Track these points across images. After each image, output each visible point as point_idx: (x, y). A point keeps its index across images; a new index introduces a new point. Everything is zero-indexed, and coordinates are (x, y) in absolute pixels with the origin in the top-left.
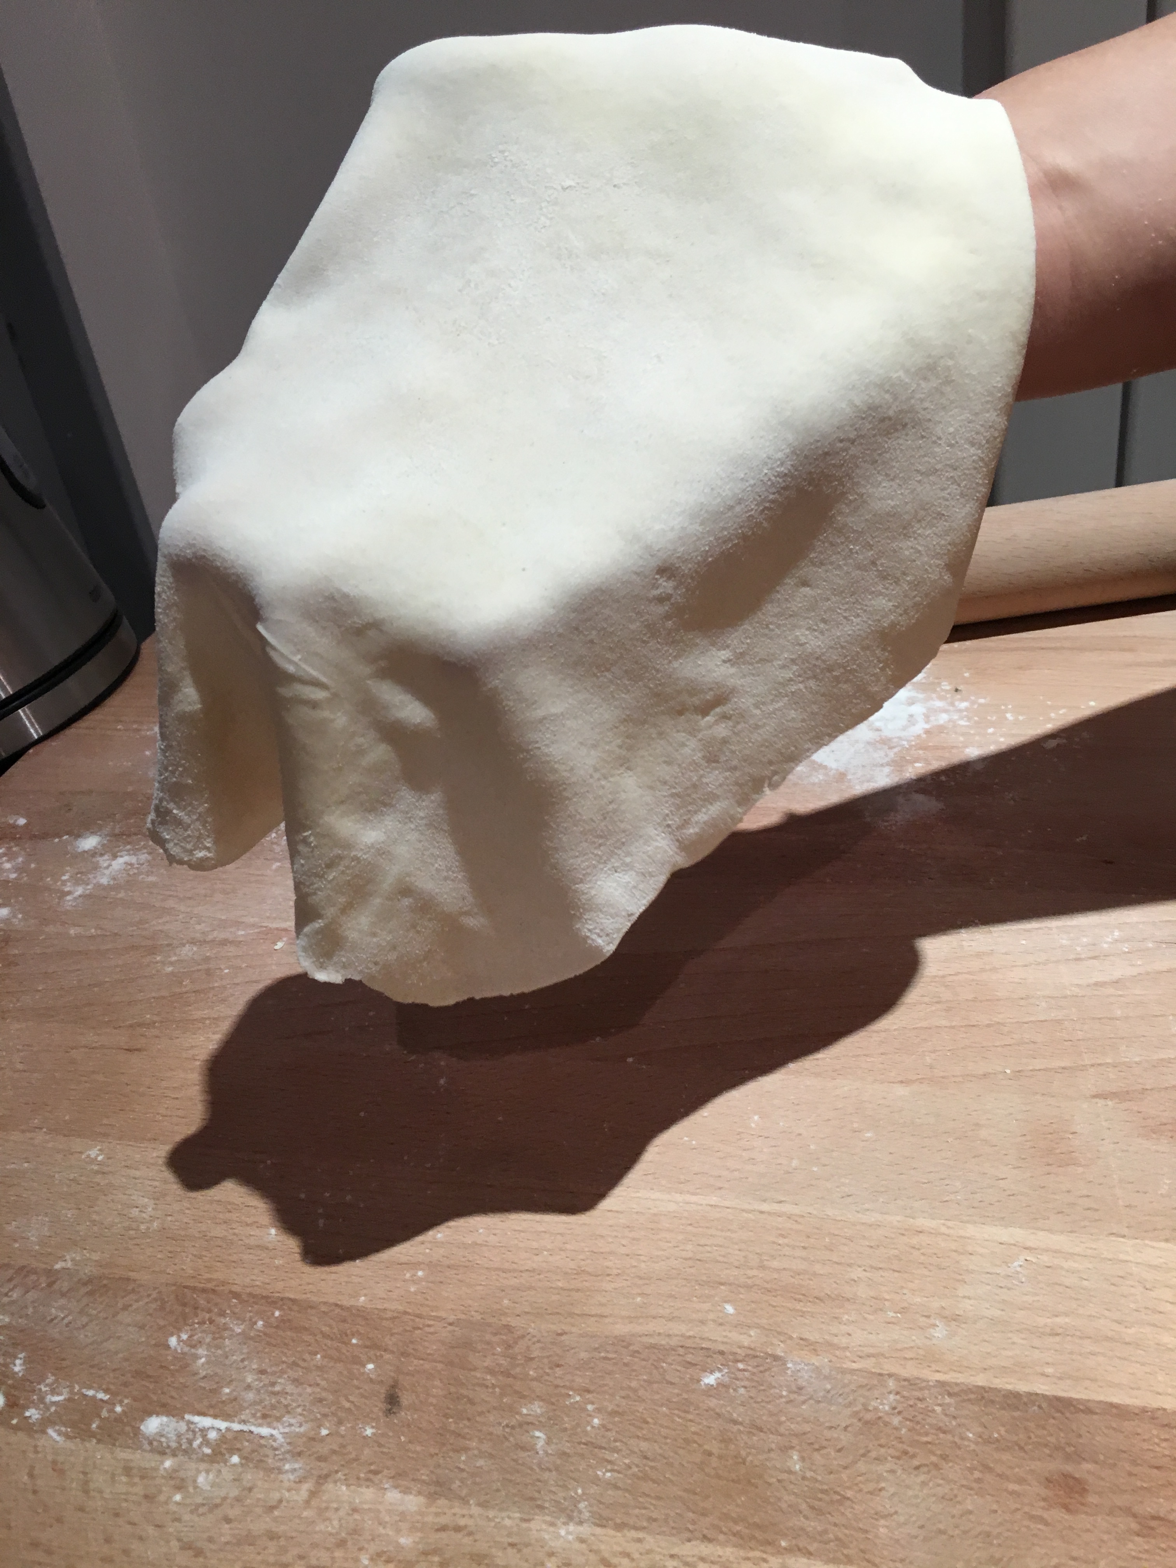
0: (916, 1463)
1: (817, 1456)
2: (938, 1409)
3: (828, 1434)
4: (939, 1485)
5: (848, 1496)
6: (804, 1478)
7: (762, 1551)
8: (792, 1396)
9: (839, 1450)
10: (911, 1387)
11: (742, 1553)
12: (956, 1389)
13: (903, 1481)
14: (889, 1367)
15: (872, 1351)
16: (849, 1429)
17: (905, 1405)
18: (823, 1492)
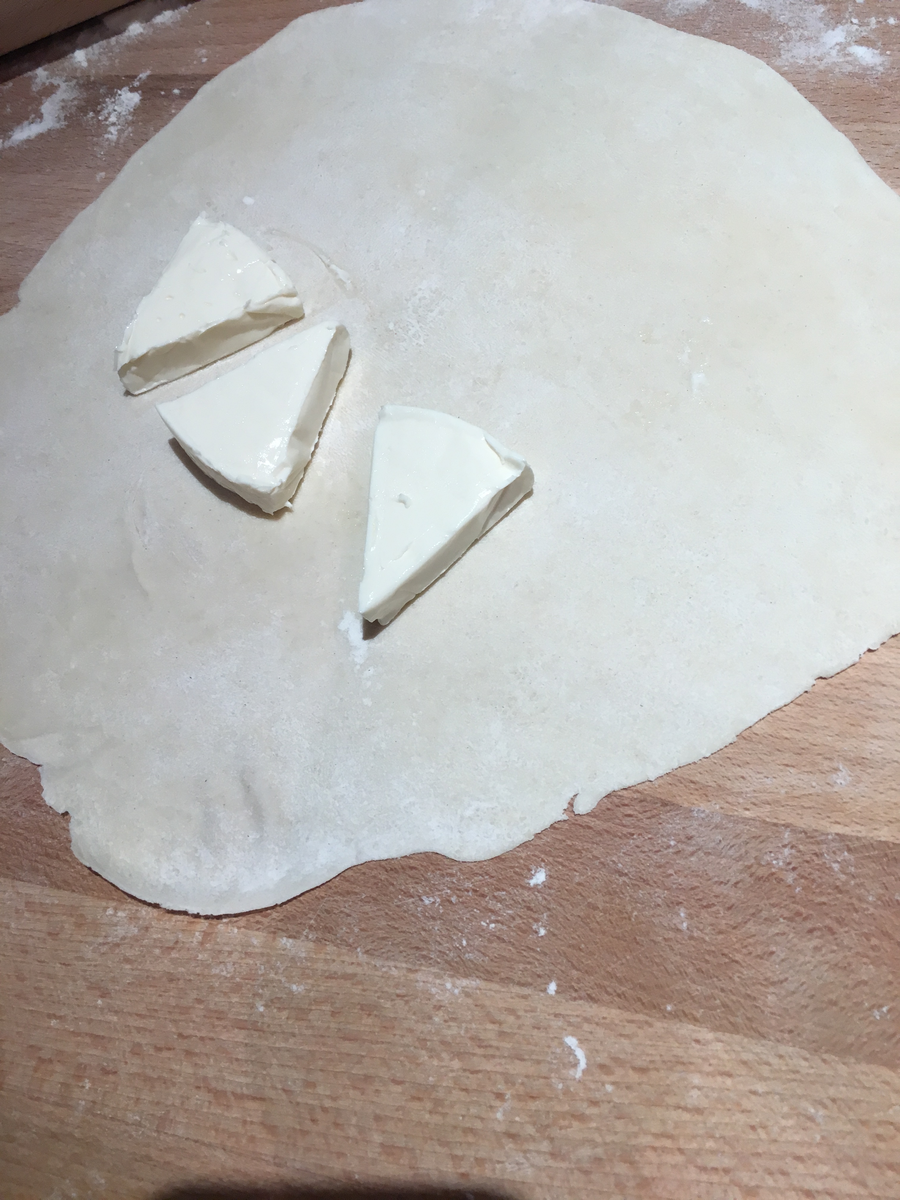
0: (809, 925)
1: (704, 914)
2: (836, 866)
3: (717, 889)
4: (833, 951)
5: (737, 959)
6: (691, 938)
7: (647, 1014)
8: (680, 846)
9: (729, 908)
10: (808, 840)
11: (627, 1015)
12: (857, 844)
13: (795, 945)
14: (785, 816)
15: (768, 797)
16: (740, 885)
17: (800, 860)
18: (709, 952)
